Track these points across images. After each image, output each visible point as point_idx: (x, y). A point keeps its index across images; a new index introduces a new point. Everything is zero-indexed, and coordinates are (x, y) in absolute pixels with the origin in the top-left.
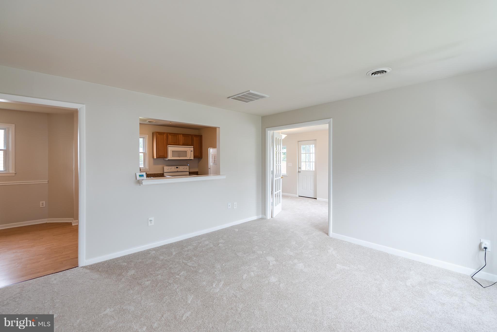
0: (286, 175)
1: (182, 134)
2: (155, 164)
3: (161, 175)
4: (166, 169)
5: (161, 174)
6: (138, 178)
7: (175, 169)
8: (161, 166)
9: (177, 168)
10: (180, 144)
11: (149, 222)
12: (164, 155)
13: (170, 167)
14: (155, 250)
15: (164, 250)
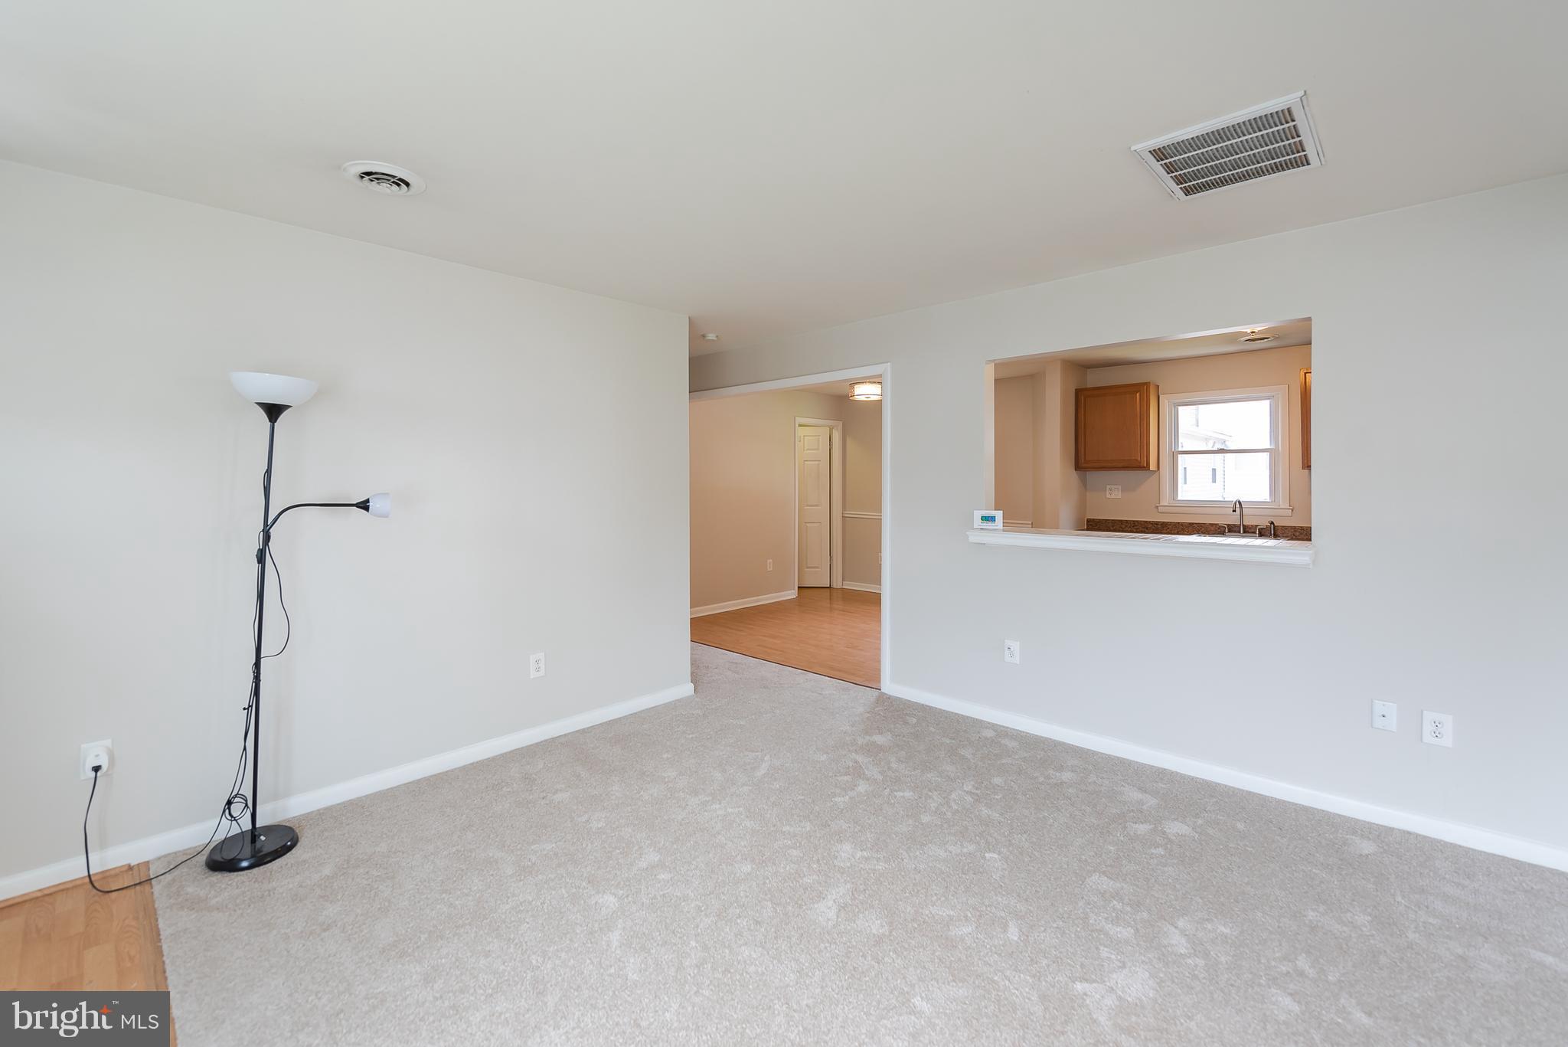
11: (1007, 652)
14: (1003, 732)
15: (1011, 744)
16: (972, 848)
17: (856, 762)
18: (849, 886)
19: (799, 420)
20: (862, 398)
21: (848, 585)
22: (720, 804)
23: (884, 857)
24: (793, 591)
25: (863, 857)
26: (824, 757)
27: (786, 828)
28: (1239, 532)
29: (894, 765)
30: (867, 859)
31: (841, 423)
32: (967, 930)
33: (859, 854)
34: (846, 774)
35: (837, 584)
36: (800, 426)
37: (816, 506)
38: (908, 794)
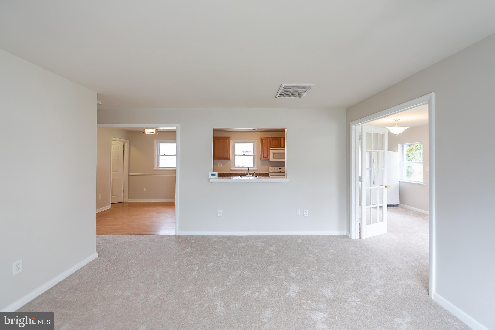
0: (422, 183)
1: (283, 137)
2: (262, 164)
3: (266, 175)
4: (271, 169)
5: (266, 173)
6: (210, 176)
7: (278, 170)
8: (267, 167)
9: (280, 168)
10: (281, 147)
11: (219, 213)
12: (267, 157)
13: (274, 168)
14: (220, 237)
15: (224, 240)
16: (239, 272)
17: (188, 260)
18: (220, 299)
19: (113, 138)
20: (148, 133)
21: (130, 200)
22: (152, 294)
23: (221, 286)
24: (110, 206)
25: (216, 289)
26: (176, 263)
27: (185, 292)
28: (248, 175)
29: (200, 257)
30: (218, 288)
31: (128, 141)
32: (257, 294)
33: (214, 288)
34: (188, 265)
35: (126, 200)
36: (113, 141)
37: (118, 171)
38: (212, 264)
